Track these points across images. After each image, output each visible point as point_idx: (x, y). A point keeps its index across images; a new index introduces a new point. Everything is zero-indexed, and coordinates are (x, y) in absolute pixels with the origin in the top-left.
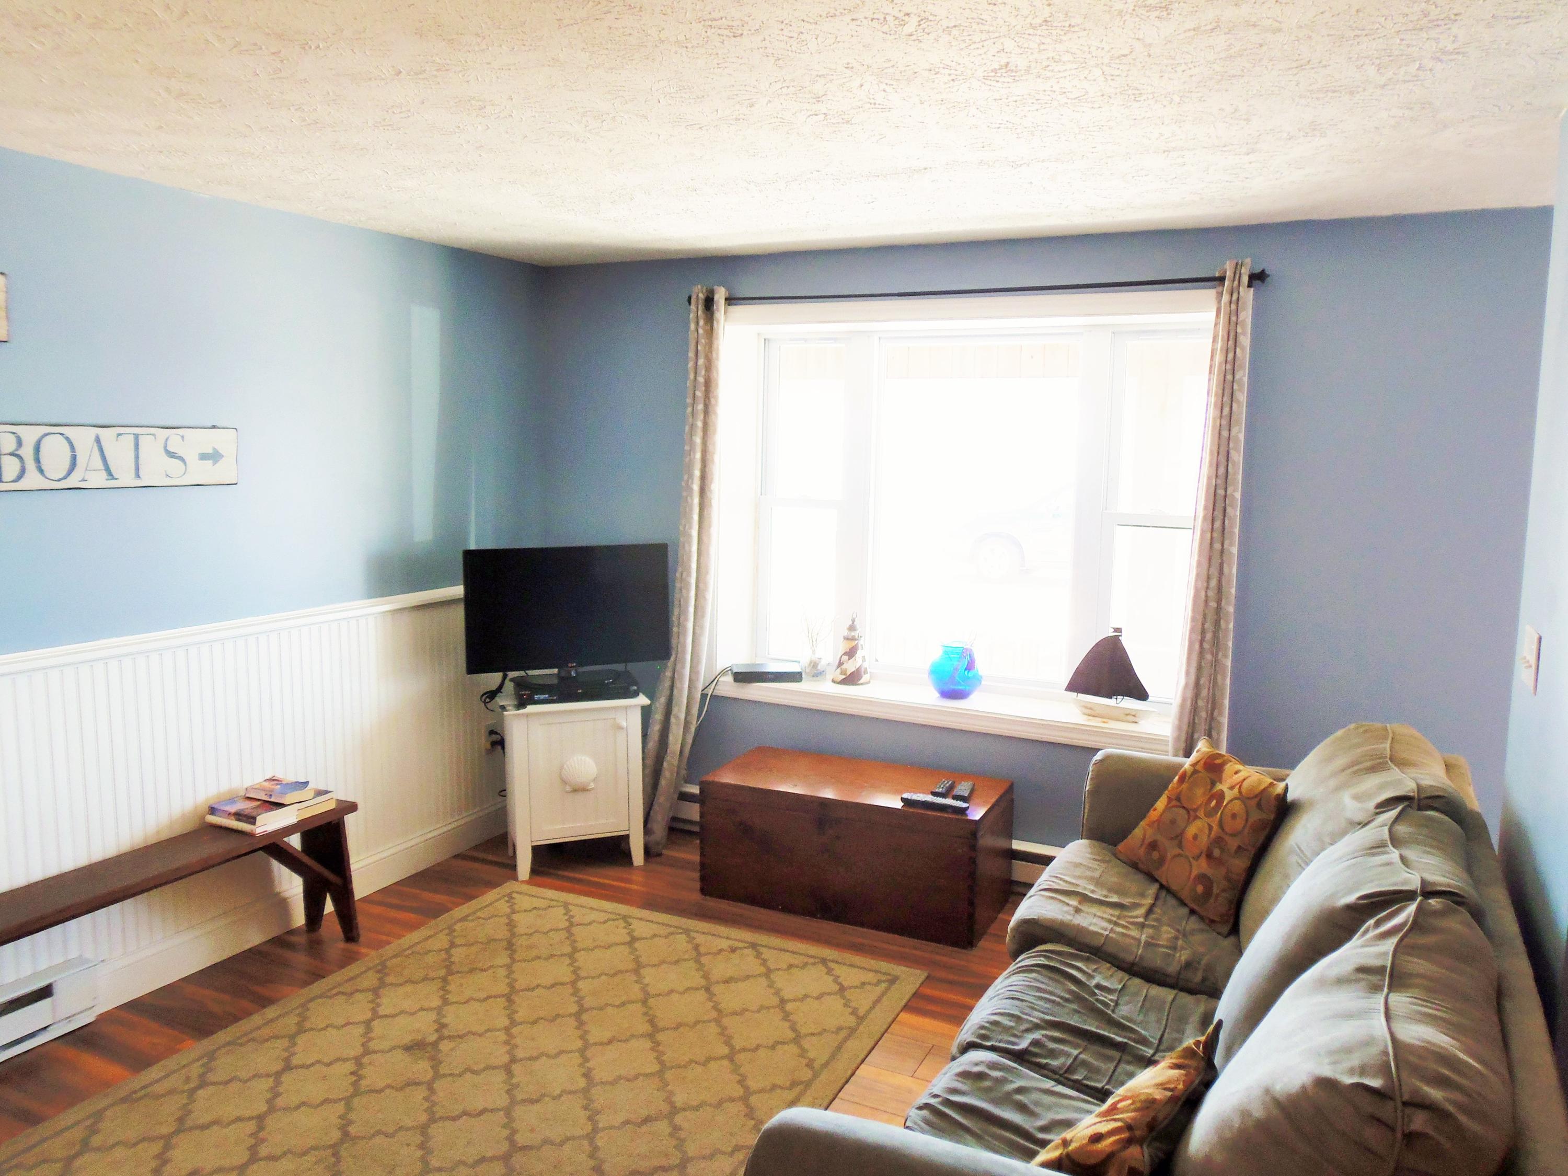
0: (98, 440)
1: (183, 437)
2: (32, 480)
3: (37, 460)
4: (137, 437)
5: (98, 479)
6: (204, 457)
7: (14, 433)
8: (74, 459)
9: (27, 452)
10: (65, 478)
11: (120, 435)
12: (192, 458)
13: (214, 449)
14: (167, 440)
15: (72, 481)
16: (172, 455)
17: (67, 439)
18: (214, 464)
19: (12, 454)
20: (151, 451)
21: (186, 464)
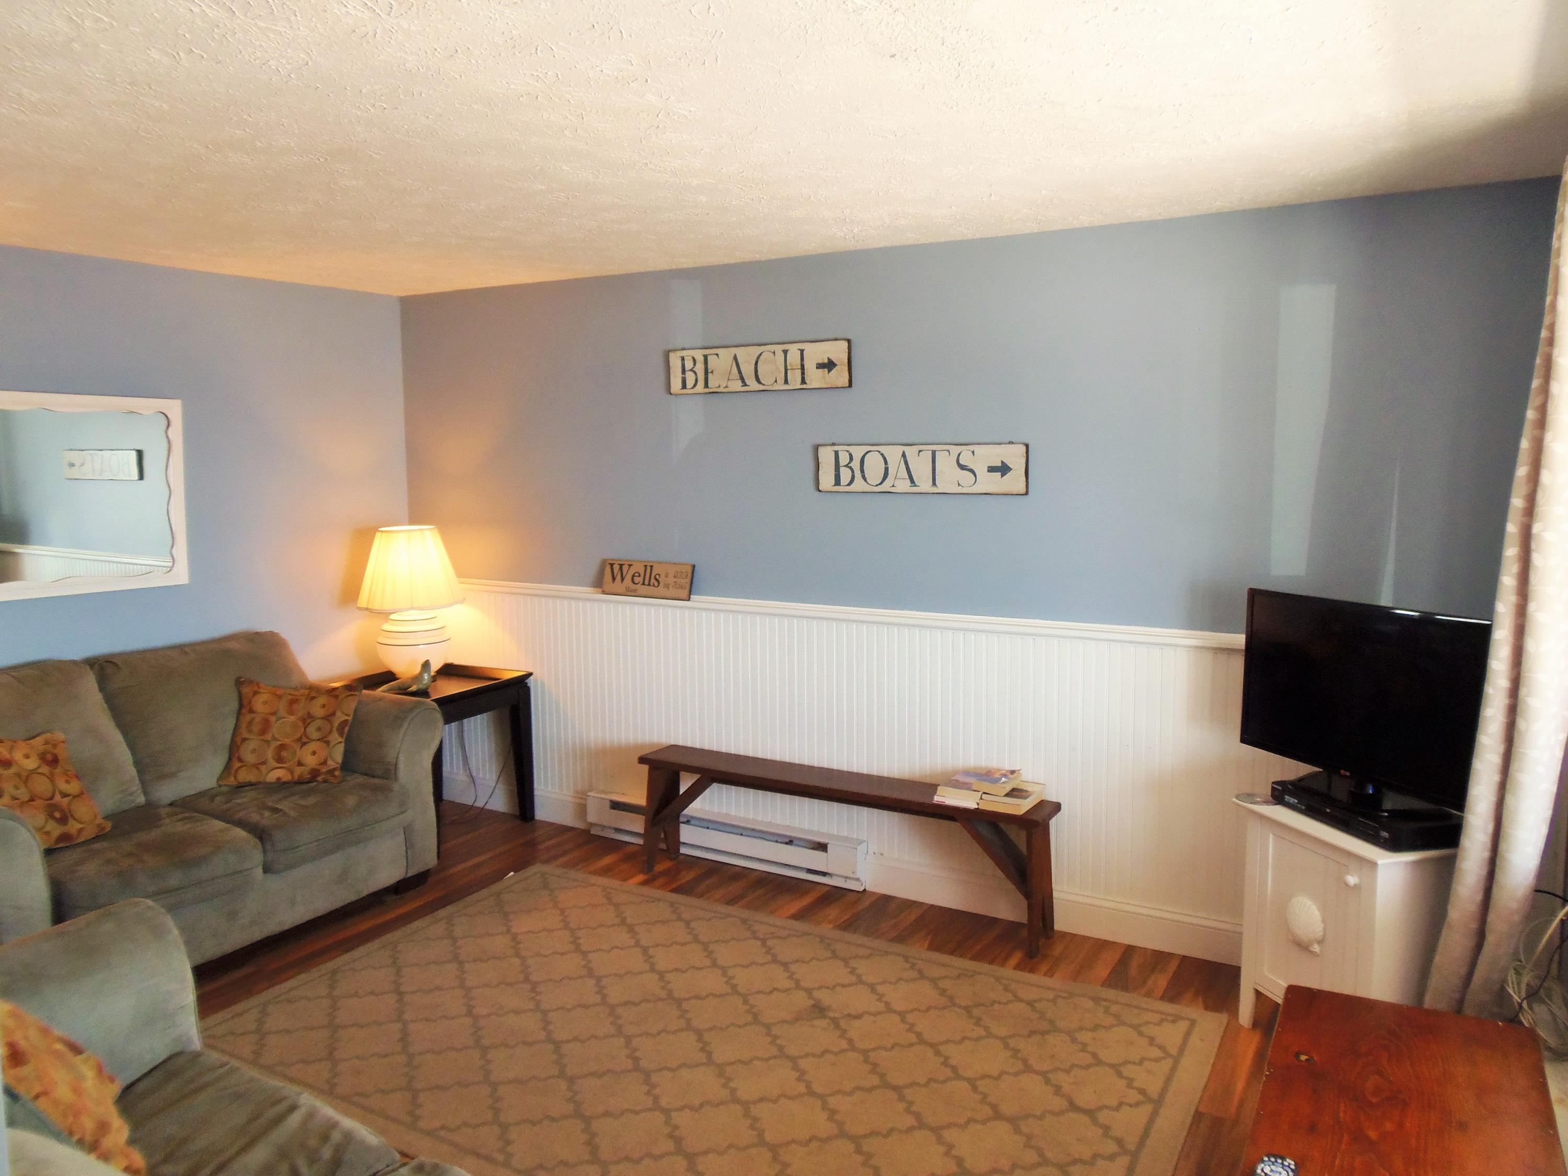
0: (904, 455)
1: (973, 452)
2: (859, 485)
3: (862, 471)
4: (934, 453)
5: (903, 485)
6: (992, 469)
7: (848, 451)
8: (887, 469)
9: (856, 464)
10: (881, 484)
11: (920, 451)
12: (981, 470)
13: (1002, 462)
14: (959, 455)
15: (886, 486)
16: (962, 467)
17: (882, 455)
18: (1002, 476)
19: (847, 466)
20: (946, 463)
21: (975, 476)
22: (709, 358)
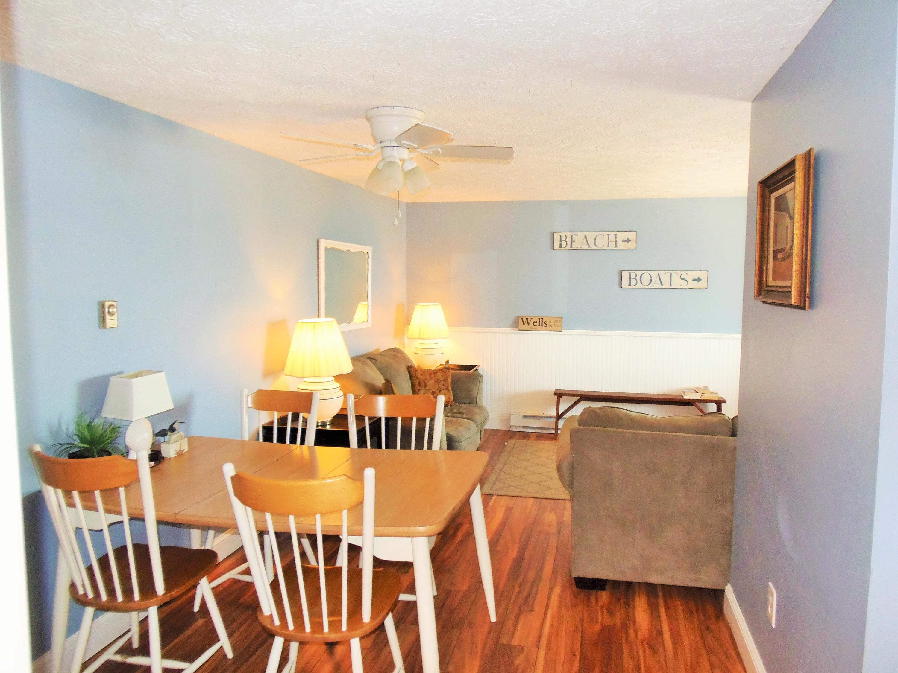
0: (659, 275)
1: (687, 274)
2: (639, 285)
3: (641, 280)
4: (671, 274)
5: (658, 286)
6: (694, 280)
7: (635, 273)
8: (651, 280)
9: (638, 278)
10: (649, 285)
11: (665, 273)
12: (690, 280)
13: (698, 277)
14: (681, 275)
15: (650, 286)
16: (682, 279)
17: (650, 274)
18: (698, 282)
19: (634, 278)
20: (676, 278)
21: (687, 282)
22: (573, 236)
